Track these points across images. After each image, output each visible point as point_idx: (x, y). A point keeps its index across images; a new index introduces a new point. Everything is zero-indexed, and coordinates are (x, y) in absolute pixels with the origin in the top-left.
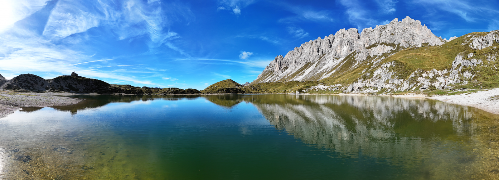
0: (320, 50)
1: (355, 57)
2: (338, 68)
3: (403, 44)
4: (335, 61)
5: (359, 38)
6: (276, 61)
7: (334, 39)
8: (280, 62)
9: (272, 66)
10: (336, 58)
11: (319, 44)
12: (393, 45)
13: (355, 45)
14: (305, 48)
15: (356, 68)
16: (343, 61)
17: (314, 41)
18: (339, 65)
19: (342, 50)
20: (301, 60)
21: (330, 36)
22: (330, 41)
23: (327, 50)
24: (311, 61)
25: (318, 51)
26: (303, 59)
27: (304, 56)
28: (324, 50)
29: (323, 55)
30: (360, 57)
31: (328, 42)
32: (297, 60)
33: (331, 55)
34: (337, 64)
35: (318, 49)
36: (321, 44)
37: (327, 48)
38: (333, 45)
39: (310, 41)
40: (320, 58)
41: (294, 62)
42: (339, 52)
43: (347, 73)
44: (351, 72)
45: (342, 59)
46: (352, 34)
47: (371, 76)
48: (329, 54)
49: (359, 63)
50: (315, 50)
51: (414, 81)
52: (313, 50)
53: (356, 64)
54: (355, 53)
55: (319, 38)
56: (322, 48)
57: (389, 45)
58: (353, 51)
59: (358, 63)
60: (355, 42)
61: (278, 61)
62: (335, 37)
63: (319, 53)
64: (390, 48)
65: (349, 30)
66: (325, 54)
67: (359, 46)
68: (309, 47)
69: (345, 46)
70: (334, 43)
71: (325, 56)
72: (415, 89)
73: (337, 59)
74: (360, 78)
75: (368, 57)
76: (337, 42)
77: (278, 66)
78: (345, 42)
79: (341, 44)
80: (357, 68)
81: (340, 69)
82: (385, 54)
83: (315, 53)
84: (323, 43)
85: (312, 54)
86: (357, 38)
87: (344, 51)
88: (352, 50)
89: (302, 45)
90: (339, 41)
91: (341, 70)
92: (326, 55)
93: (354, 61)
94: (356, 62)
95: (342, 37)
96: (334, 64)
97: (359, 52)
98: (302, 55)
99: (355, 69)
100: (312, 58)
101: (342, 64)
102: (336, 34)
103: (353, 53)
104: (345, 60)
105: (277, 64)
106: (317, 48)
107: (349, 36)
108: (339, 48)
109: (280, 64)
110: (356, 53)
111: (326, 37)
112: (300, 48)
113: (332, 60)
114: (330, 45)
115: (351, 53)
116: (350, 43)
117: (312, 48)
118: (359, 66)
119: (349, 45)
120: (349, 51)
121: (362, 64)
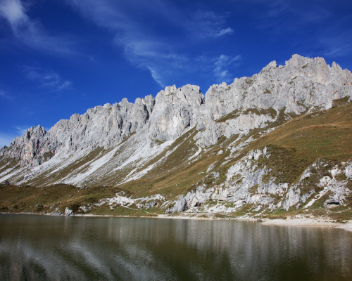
0: (126, 124)
1: (194, 138)
2: (160, 160)
3: (292, 107)
4: (155, 147)
5: (202, 103)
6: (29, 137)
7: (154, 104)
8: (36, 142)
9: (17, 148)
10: (157, 141)
11: (123, 111)
12: (272, 112)
13: (194, 116)
14: (95, 117)
15: (197, 162)
16: (171, 148)
17: (115, 105)
18: (163, 154)
19: (170, 126)
20: (83, 141)
21: (146, 98)
22: (145, 108)
23: (139, 125)
24: (104, 144)
25: (120, 126)
26: (88, 138)
27: (91, 133)
28: (133, 124)
29: (131, 134)
30: (205, 139)
31: (142, 108)
32: (74, 141)
33: (147, 135)
34: (158, 154)
35: (122, 122)
36: (128, 112)
37: (140, 121)
38: (151, 115)
39: (106, 106)
40: (125, 139)
41: (67, 143)
42: (163, 129)
43: (177, 171)
44: (186, 169)
45: (170, 142)
46: (190, 96)
47: (223, 179)
48: (143, 132)
49: (203, 151)
50: (115, 124)
51: (311, 186)
52: (111, 123)
53: (197, 154)
54: (194, 131)
55: (125, 100)
56: (130, 121)
57: (263, 112)
58: (190, 128)
59: (200, 150)
60: (195, 110)
61: (32, 138)
62: (157, 101)
63: (123, 131)
64: (264, 118)
65: (184, 88)
66: (134, 133)
67: (202, 117)
68: (103, 117)
69: (175, 118)
70: (154, 111)
71: (134, 135)
72: (314, 204)
73: (159, 142)
74: (200, 184)
75: (221, 139)
76: (159, 109)
77: (31, 149)
78: (176, 111)
79: (168, 113)
80: (199, 161)
81: (165, 163)
82: (254, 132)
83: (115, 130)
84: (132, 110)
85: (107, 130)
86: (199, 103)
87: (174, 127)
88: (189, 125)
89: (89, 111)
90: (163, 109)
91: (167, 165)
92: (138, 133)
93: (193, 146)
94: (198, 149)
95: (171, 101)
96: (153, 153)
97: (202, 130)
98: (86, 131)
99: (194, 163)
100: (107, 139)
101: (168, 153)
102: (159, 95)
103: (191, 131)
104: (174, 145)
105: (29, 145)
106: (119, 119)
107: (183, 99)
108: (163, 121)
109: (37, 145)
110: (197, 132)
111: (138, 100)
112: (83, 117)
113: (148, 145)
114: (145, 114)
115: (187, 130)
116: (186, 112)
117: (108, 119)
118: (204, 157)
119: (182, 115)
120: (183, 127)
121: (208, 153)
